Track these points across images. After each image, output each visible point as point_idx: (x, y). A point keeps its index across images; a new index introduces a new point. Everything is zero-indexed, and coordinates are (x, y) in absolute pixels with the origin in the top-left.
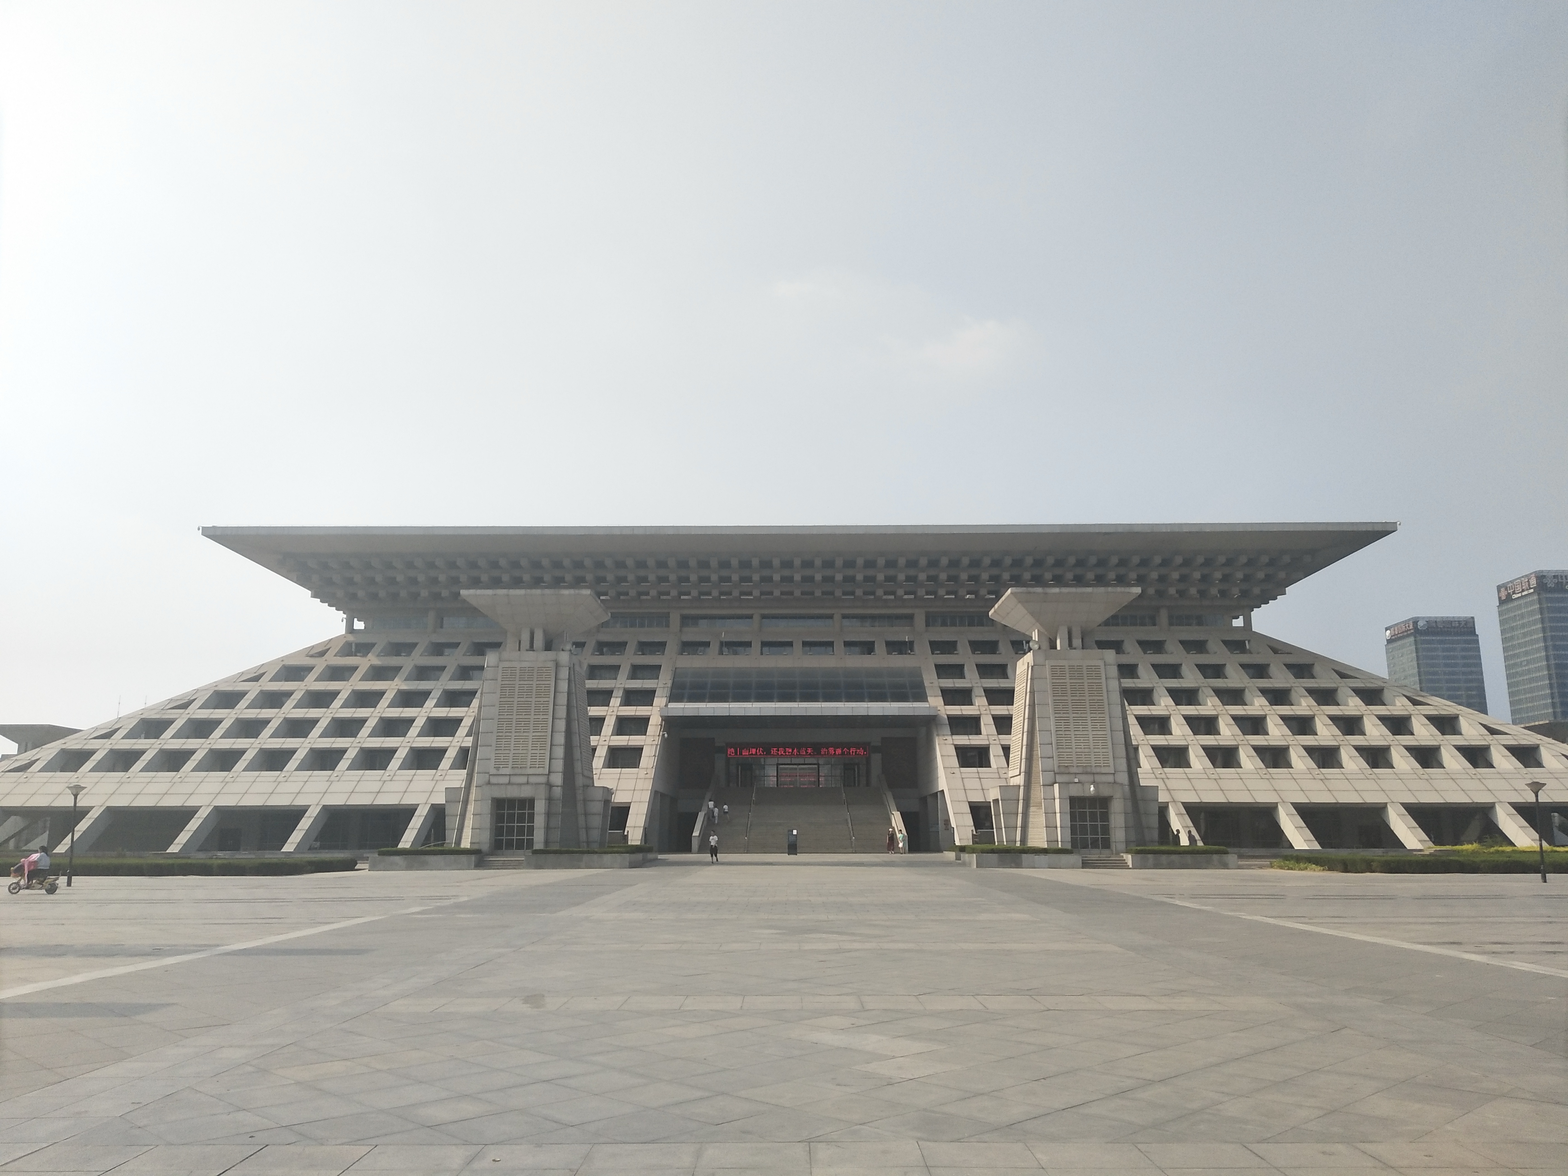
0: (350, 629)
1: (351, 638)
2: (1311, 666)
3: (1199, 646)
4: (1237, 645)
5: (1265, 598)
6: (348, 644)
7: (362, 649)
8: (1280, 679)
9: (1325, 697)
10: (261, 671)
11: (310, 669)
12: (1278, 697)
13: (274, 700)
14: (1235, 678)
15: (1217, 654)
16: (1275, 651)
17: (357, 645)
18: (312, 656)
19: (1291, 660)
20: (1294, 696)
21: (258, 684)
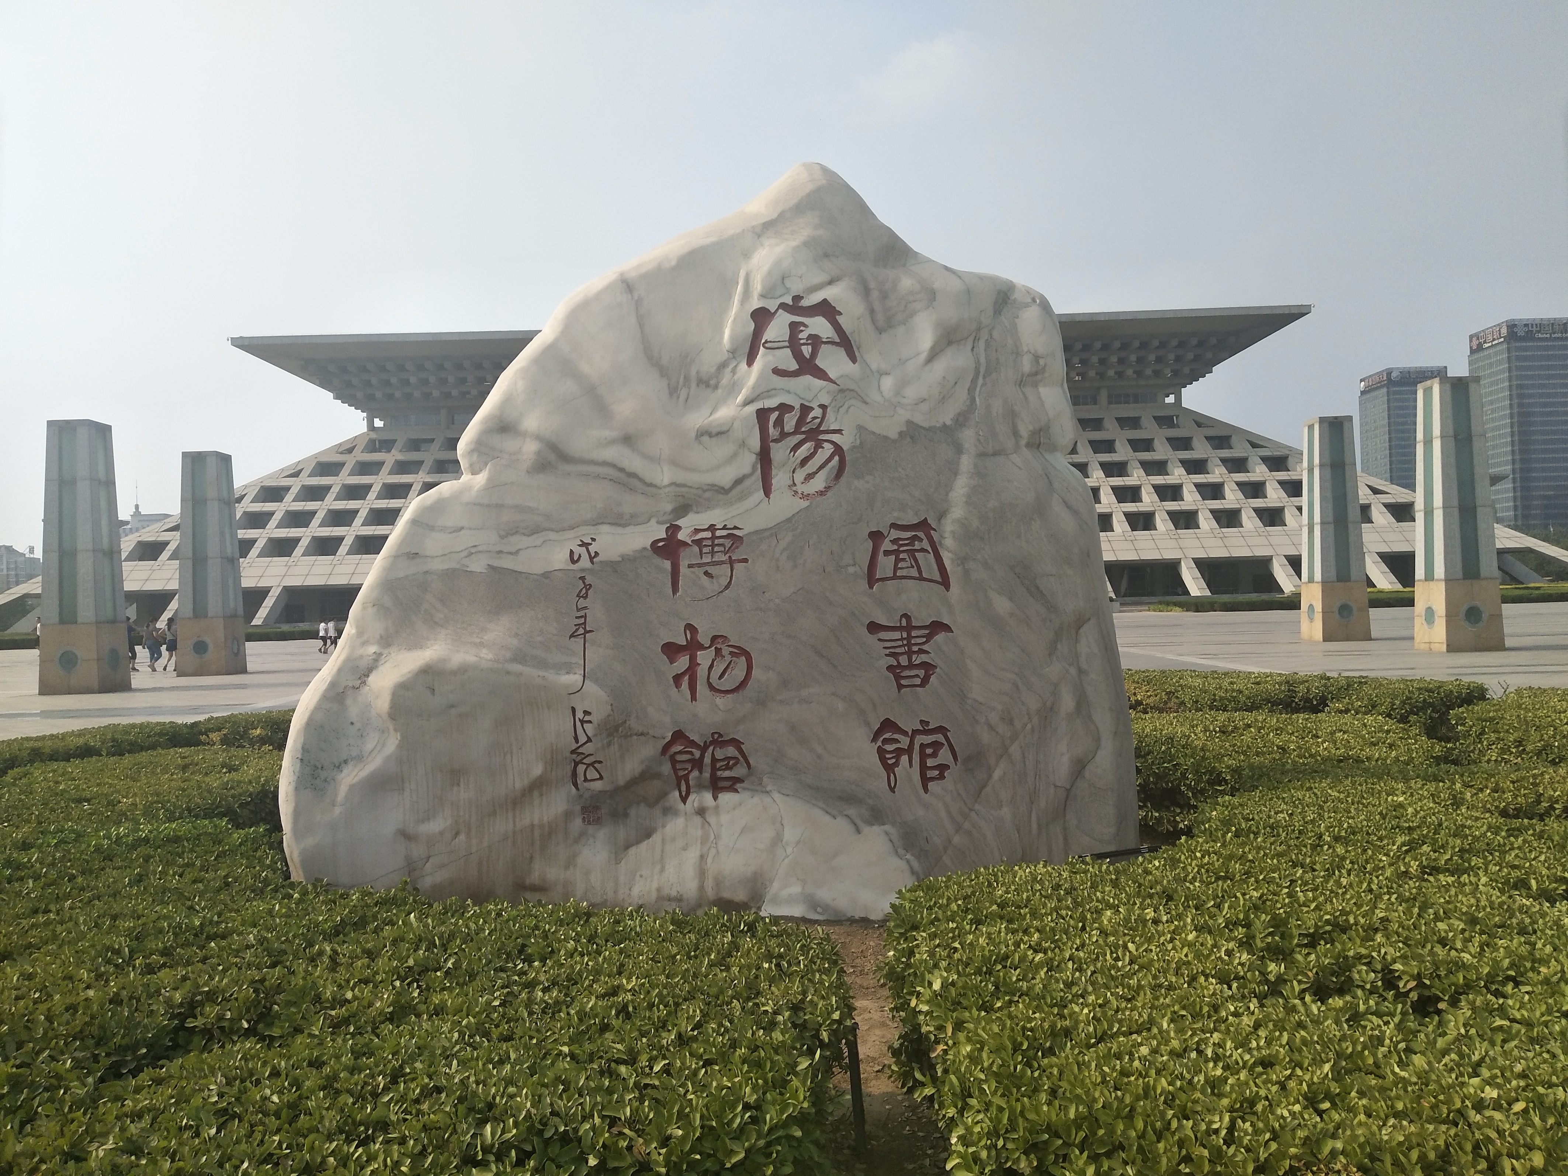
0: (371, 427)
1: (373, 435)
2: (1228, 438)
3: (1133, 423)
4: (1165, 421)
5: (1194, 377)
6: (372, 442)
7: (386, 445)
8: (1200, 450)
9: (1237, 465)
10: (299, 468)
11: (342, 465)
12: (1196, 467)
13: (316, 493)
14: (1161, 451)
15: (1149, 429)
16: (1199, 425)
17: (381, 442)
18: (341, 453)
19: (1211, 432)
20: (1210, 465)
21: (298, 479)
